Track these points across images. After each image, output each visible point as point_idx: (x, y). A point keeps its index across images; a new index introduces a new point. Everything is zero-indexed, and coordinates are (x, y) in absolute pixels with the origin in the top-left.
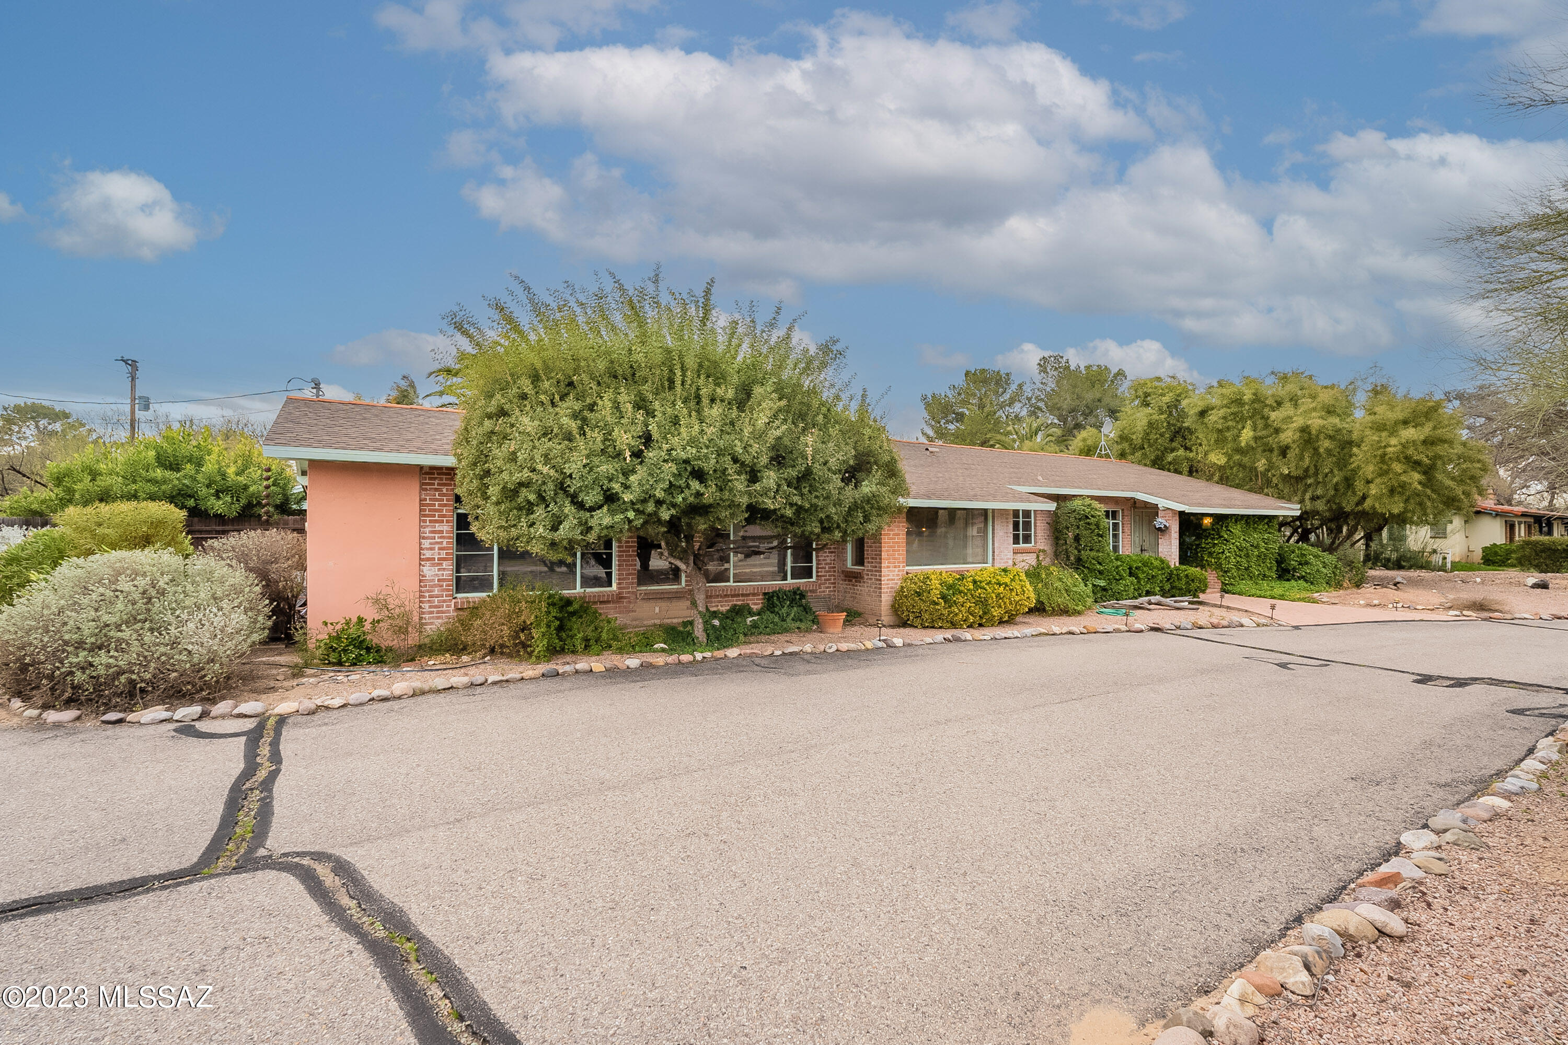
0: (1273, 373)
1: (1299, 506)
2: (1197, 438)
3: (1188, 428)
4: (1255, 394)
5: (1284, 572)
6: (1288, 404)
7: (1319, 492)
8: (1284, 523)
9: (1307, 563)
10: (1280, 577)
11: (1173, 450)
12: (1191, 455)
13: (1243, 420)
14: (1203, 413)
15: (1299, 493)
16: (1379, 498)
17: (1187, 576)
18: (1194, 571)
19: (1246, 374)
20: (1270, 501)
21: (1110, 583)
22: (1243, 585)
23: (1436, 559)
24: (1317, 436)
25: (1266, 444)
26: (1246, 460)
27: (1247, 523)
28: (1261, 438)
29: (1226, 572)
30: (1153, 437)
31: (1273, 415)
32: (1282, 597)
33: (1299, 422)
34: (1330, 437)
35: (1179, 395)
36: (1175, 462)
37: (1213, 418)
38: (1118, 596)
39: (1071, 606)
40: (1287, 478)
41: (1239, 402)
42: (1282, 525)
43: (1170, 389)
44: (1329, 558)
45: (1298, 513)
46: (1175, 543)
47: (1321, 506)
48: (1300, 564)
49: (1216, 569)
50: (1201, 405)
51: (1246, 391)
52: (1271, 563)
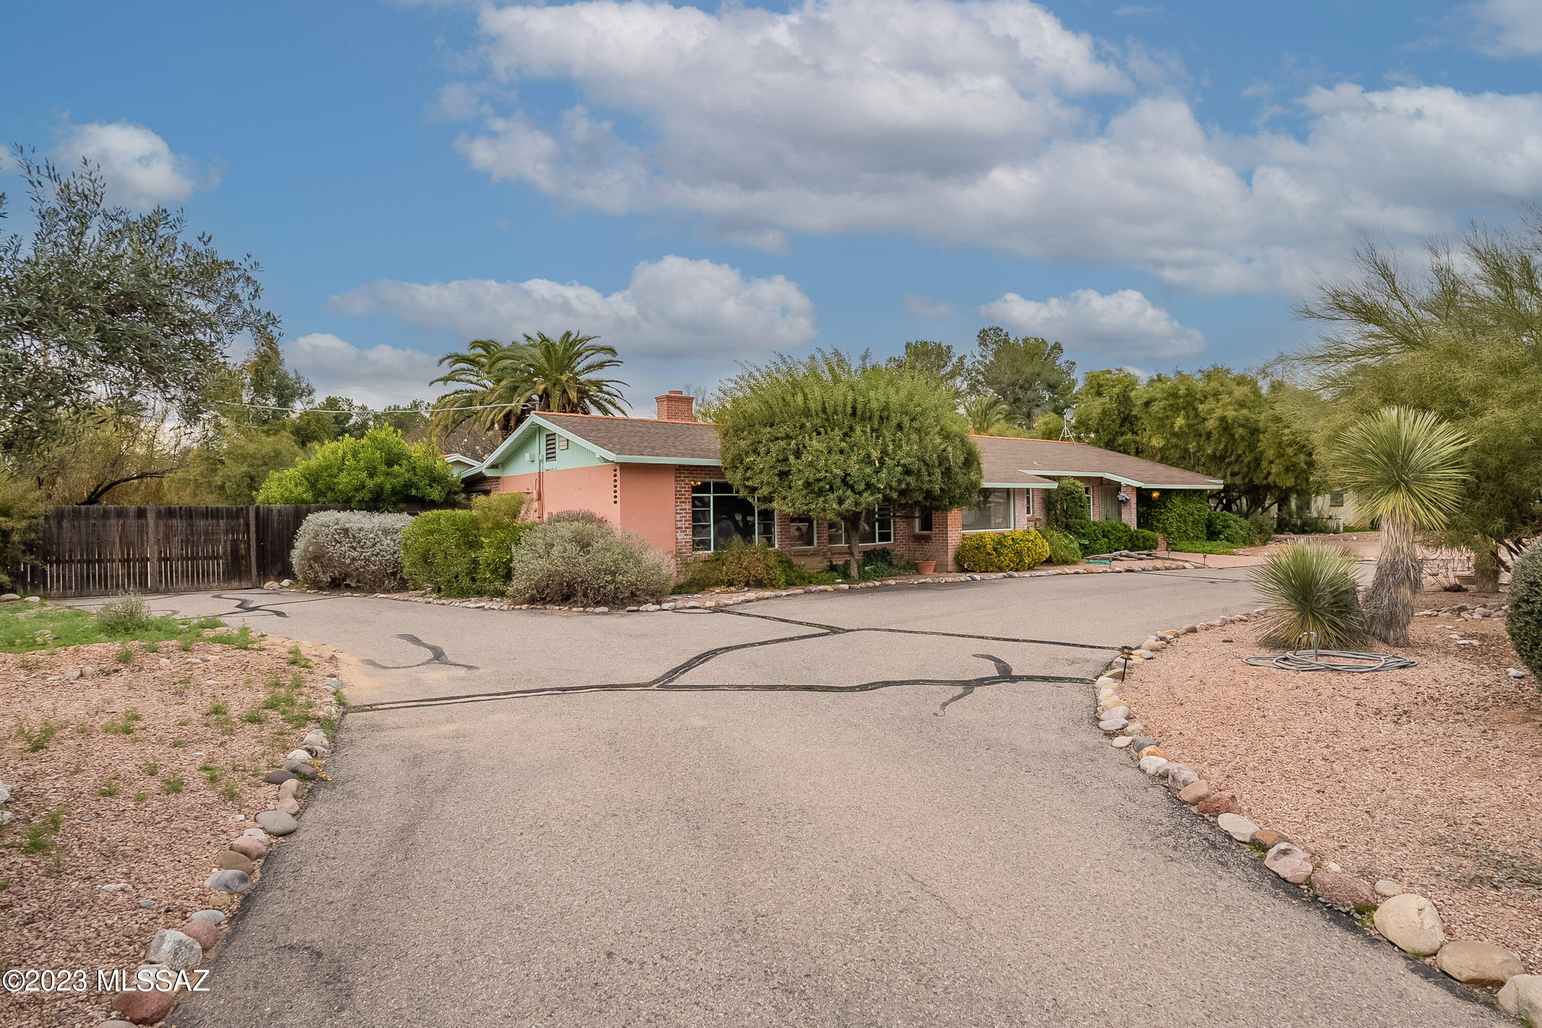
0: (1200, 371)
1: (1222, 482)
2: (1142, 424)
3: (1136, 416)
4: (1187, 390)
5: (1212, 534)
6: (1212, 399)
7: (1236, 469)
8: (1214, 495)
9: (1229, 527)
10: (1209, 539)
11: (1123, 434)
12: (1138, 438)
13: (1178, 410)
14: (1147, 404)
15: (1223, 470)
16: (1278, 475)
17: (1143, 537)
18: (1147, 532)
19: (1179, 369)
20: (1201, 477)
21: (1090, 543)
22: (1185, 544)
23: (1332, 524)
24: (1233, 424)
25: (1196, 431)
26: (1181, 443)
27: (1185, 496)
28: (1193, 425)
29: (1170, 534)
30: (1106, 423)
31: (1201, 407)
32: (1211, 552)
33: (1219, 413)
34: (1243, 426)
35: (1127, 387)
36: (1125, 443)
37: (1155, 408)
38: (1097, 552)
39: (1070, 557)
40: (1213, 458)
41: (1175, 395)
42: (1210, 497)
43: (1120, 381)
44: (1245, 523)
45: (1222, 487)
46: (1134, 511)
47: (1238, 480)
48: (1224, 527)
49: (1162, 532)
50: (1145, 398)
51: (1181, 387)
52: (1202, 527)
